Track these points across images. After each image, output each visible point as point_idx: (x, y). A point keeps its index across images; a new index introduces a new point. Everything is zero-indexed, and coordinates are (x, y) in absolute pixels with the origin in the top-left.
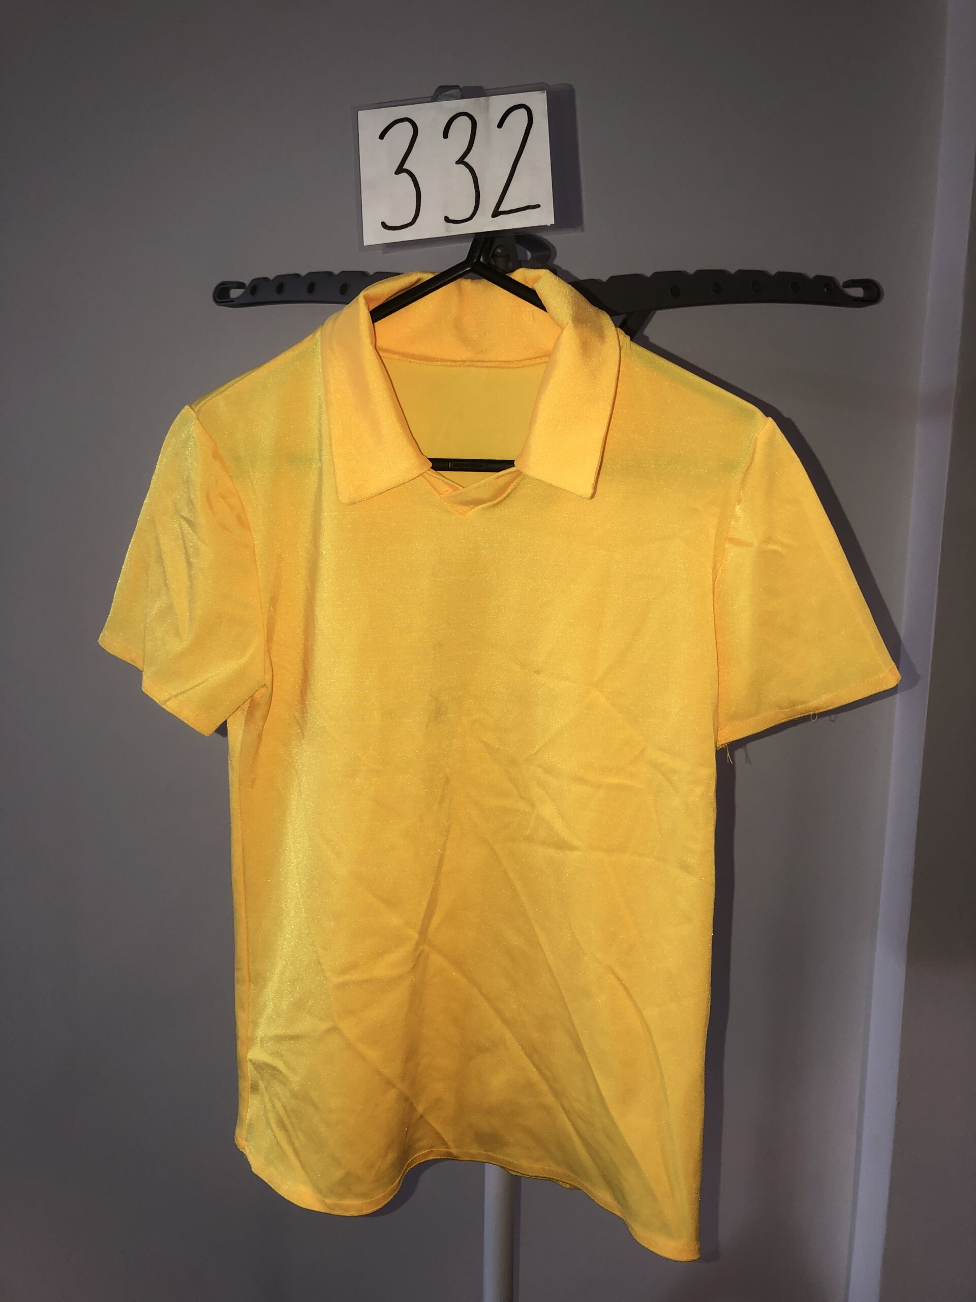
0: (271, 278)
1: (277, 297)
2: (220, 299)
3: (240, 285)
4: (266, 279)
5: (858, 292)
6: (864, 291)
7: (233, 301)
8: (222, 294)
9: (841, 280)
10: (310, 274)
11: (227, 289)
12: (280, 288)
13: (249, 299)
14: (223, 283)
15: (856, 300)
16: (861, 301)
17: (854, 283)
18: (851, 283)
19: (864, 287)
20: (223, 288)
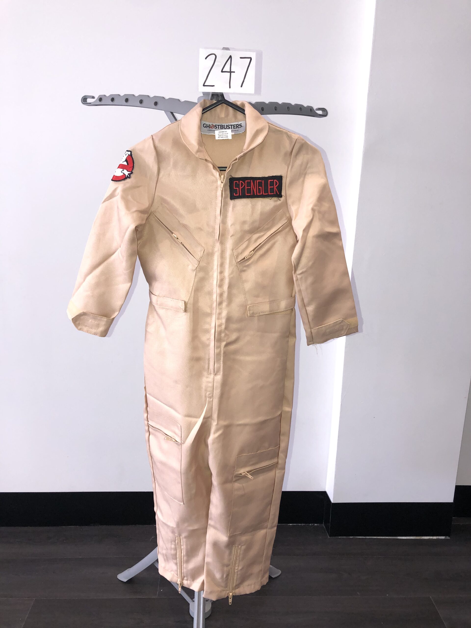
0: (107, 95)
1: (111, 103)
2: (84, 102)
3: (93, 97)
4: (105, 96)
5: (320, 112)
7: (91, 103)
8: (84, 100)
9: (315, 108)
10: (125, 95)
11: (86, 98)
12: (113, 100)
13: (99, 103)
14: (85, 96)
15: (320, 115)
16: (322, 115)
17: (319, 109)
18: (318, 109)
19: (322, 111)
20: (85, 98)
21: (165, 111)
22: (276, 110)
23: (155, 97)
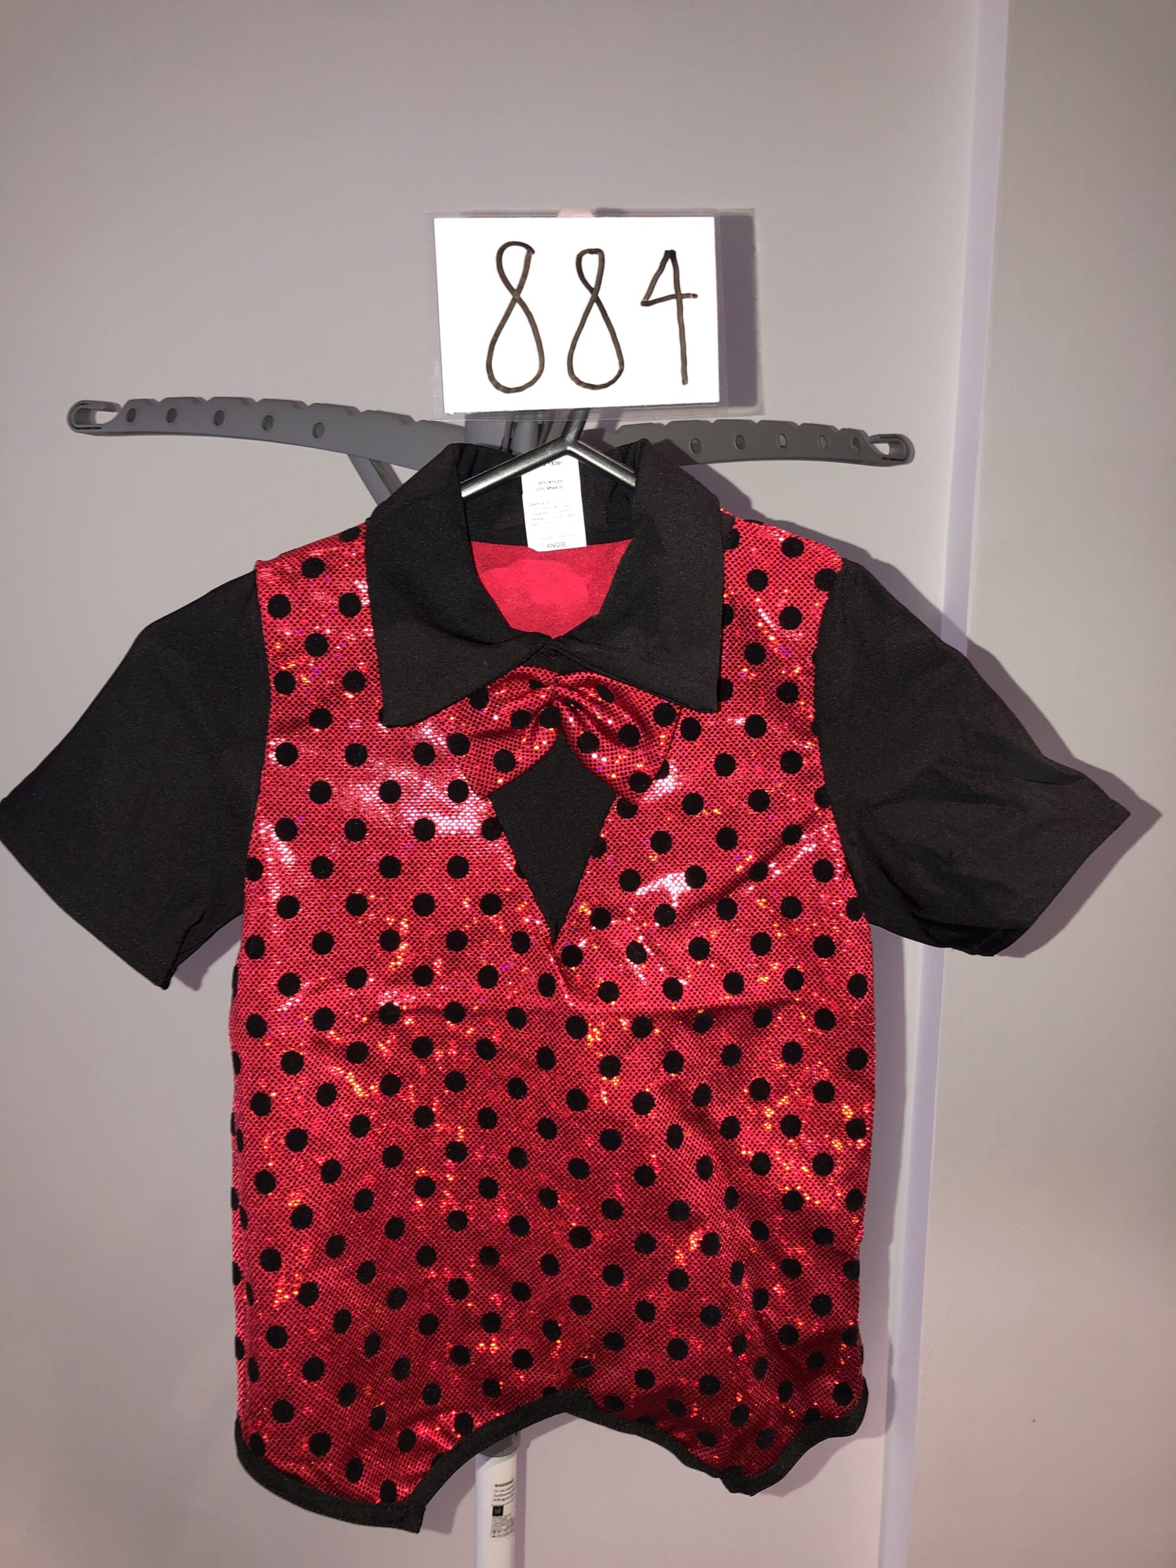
1: (168, 425)
2: (76, 422)
3: (109, 407)
4: (148, 402)
5: (884, 449)
6: (891, 447)
7: (99, 428)
8: (80, 417)
9: (869, 434)
10: (215, 400)
11: (88, 410)
12: (171, 416)
13: (126, 426)
14: (82, 403)
15: (884, 459)
16: (891, 459)
17: (883, 438)
18: (879, 439)
19: (891, 444)
20: (83, 409)
21: (349, 455)
22: (741, 446)
23: (316, 406)
